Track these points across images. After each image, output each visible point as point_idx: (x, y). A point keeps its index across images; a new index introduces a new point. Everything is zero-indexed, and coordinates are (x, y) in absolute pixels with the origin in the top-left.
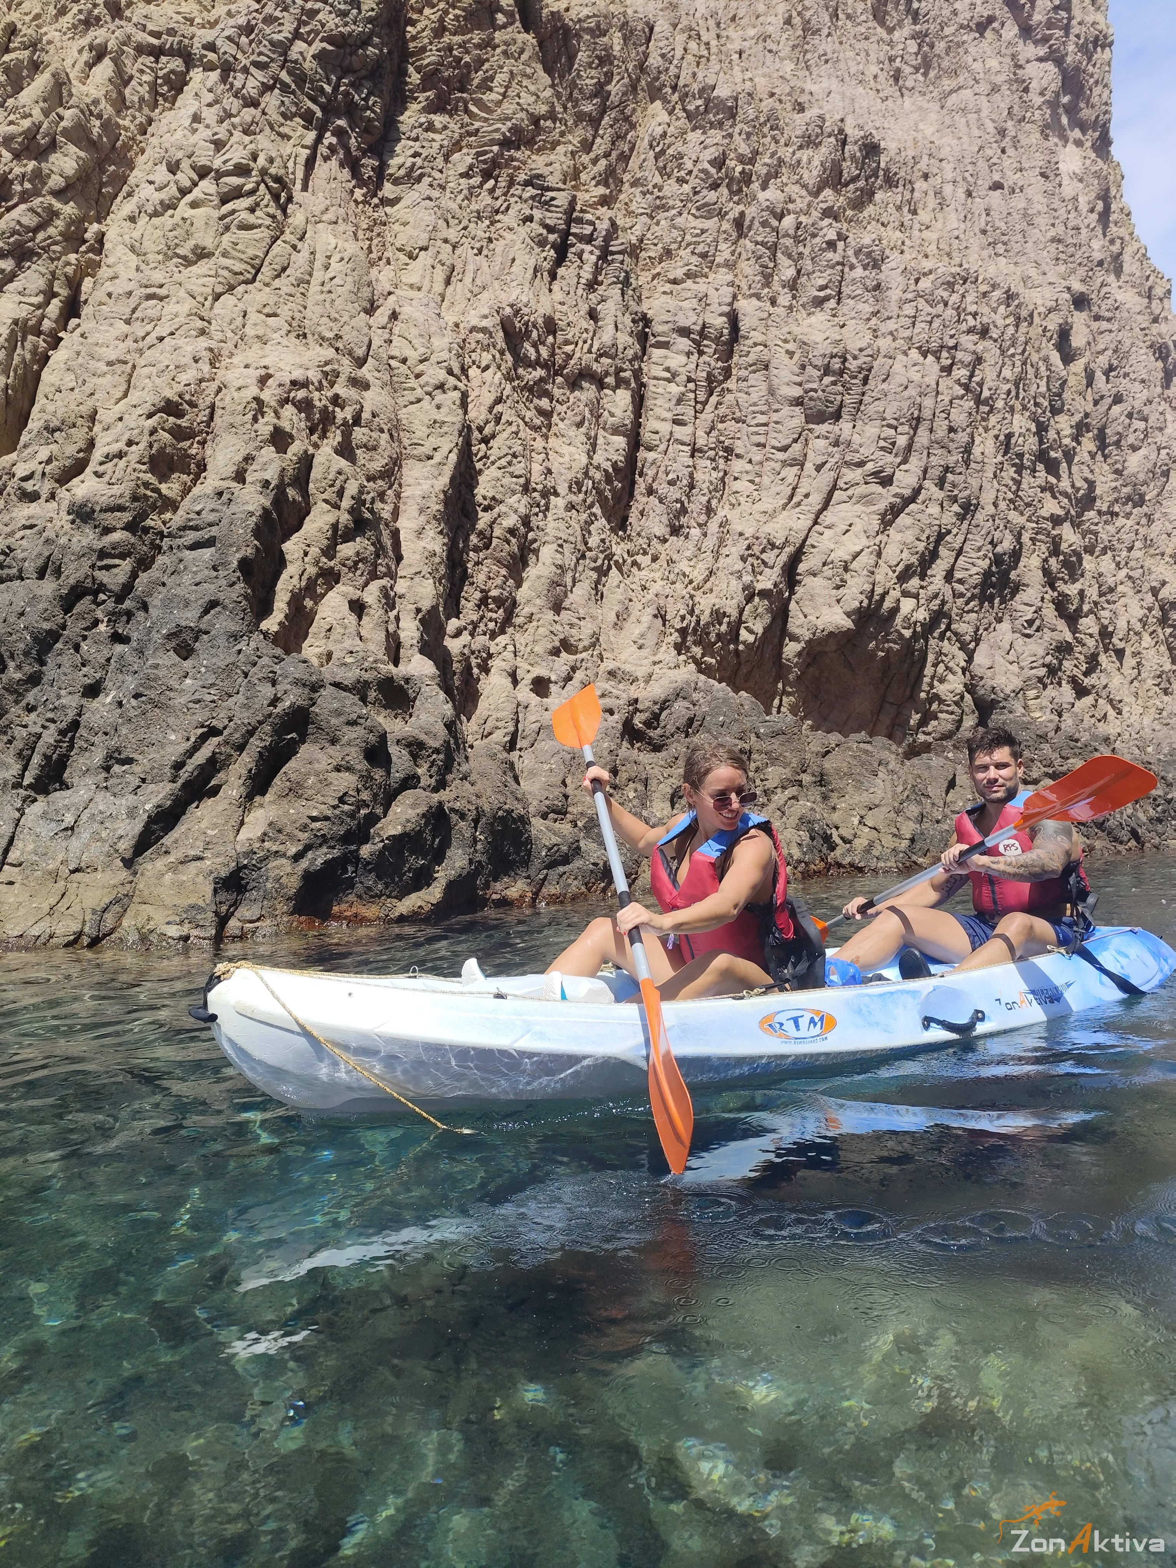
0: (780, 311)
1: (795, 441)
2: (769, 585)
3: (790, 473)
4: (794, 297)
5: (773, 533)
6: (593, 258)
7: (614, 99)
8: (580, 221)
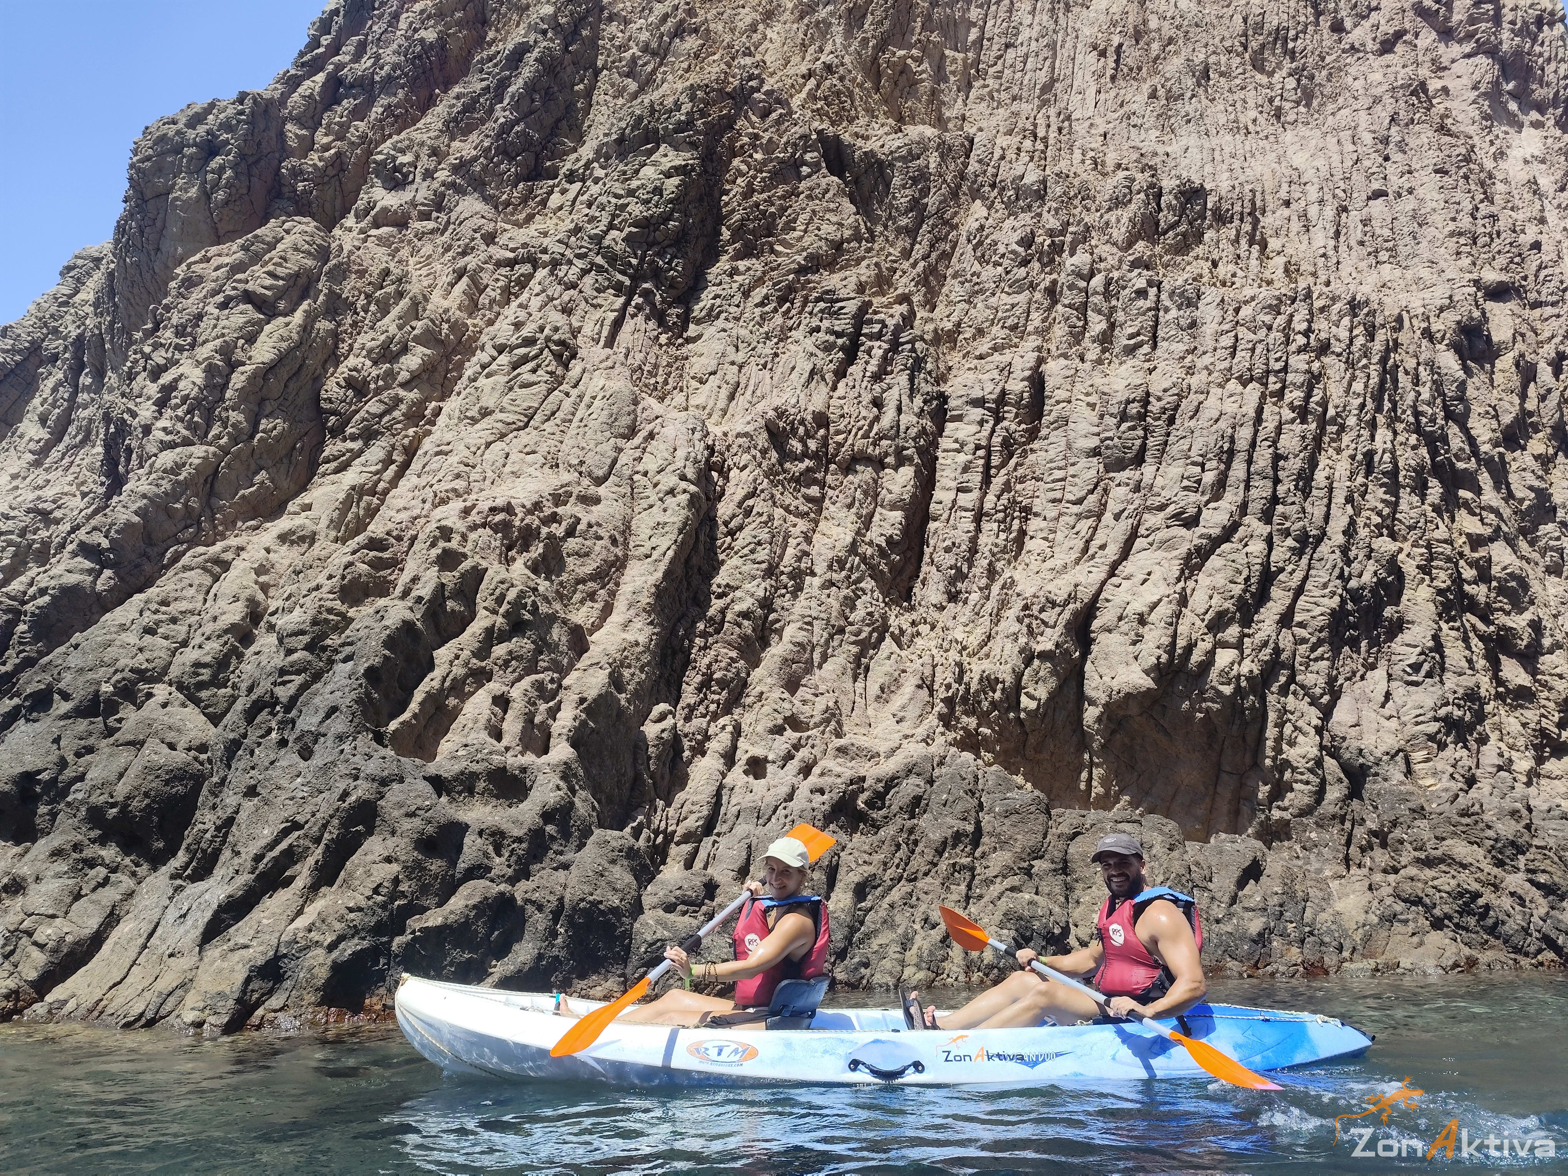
0: (1088, 366)
1: (1091, 492)
2: (1049, 646)
3: (1084, 526)
4: (1104, 351)
5: (1054, 590)
6: (881, 352)
7: (932, 209)
8: (870, 322)
